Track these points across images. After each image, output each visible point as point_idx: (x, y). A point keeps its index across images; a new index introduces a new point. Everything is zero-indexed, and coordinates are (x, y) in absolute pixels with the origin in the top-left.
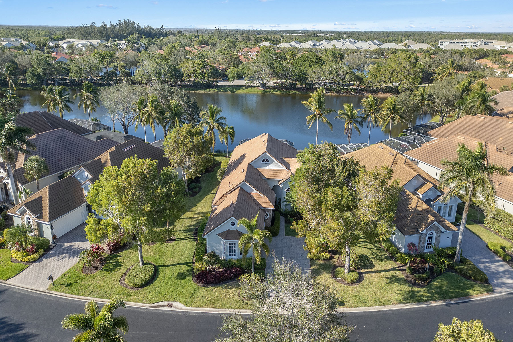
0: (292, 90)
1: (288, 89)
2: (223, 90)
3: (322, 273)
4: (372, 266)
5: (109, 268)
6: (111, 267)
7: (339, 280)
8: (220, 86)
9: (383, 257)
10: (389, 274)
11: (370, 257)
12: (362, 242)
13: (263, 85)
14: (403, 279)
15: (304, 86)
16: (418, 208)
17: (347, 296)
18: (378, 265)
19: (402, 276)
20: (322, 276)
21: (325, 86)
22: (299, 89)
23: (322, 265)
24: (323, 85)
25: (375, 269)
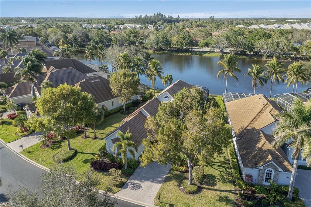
0: (242, 55)
1: (239, 55)
2: (195, 53)
3: (173, 180)
4: (214, 184)
5: (54, 148)
6: (55, 147)
7: (181, 189)
8: (194, 51)
9: (227, 180)
10: (223, 194)
11: (217, 177)
12: (218, 165)
13: (222, 51)
14: (233, 201)
15: (252, 53)
16: (263, 148)
17: (179, 202)
18: (219, 185)
19: (234, 199)
20: (171, 182)
21: (267, 54)
22: (248, 55)
23: (176, 175)
24: (266, 53)
25: (215, 188)
